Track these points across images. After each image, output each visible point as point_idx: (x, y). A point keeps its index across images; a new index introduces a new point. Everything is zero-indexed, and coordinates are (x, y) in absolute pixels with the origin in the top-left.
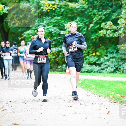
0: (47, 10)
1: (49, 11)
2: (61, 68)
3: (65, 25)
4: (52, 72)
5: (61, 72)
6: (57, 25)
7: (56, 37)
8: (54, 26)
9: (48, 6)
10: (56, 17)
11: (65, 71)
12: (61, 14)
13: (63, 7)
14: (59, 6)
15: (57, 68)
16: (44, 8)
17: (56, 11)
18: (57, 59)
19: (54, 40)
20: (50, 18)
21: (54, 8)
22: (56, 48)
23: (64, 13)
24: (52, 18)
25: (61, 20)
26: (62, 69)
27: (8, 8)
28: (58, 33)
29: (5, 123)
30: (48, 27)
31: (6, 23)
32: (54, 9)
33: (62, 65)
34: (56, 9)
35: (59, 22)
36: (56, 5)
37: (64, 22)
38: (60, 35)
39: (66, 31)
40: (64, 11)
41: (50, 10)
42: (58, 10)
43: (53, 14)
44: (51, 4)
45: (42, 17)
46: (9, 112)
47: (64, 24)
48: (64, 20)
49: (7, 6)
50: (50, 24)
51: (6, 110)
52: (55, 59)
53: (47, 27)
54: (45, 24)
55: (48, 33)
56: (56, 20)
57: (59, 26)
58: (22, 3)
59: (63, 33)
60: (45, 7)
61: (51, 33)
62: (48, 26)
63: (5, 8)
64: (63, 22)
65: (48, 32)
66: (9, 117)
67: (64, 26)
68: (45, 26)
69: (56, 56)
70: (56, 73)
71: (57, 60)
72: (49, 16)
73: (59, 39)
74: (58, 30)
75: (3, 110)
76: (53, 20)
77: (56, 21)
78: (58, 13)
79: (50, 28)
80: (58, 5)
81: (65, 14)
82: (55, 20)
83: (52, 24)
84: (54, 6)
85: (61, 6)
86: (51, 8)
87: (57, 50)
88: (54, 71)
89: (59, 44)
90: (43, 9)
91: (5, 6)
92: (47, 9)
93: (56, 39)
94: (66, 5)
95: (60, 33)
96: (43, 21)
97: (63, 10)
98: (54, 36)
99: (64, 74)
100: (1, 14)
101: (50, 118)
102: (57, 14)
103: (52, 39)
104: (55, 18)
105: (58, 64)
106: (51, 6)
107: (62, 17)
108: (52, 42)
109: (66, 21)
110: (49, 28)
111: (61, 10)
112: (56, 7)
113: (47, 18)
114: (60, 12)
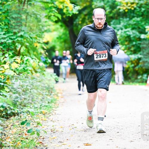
0: (124, 10)
1: (126, 11)
2: (141, 78)
3: (146, 27)
4: (131, 83)
5: (141, 84)
6: (136, 27)
7: (135, 42)
8: (133, 29)
9: (125, 5)
10: (136, 18)
11: (146, 82)
12: (141, 14)
13: (143, 6)
14: (138, 5)
15: (137, 78)
16: (121, 8)
17: (136, 11)
18: (137, 68)
19: (133, 46)
20: (128, 19)
21: (133, 7)
22: (135, 54)
23: (145, 13)
24: (131, 19)
25: (141, 21)
26: (142, 80)
27: (78, 8)
28: (137, 37)
29: (75, 143)
30: (126, 30)
31: (77, 26)
32: (133, 9)
33: (142, 75)
34: (135, 9)
35: (139, 24)
36: (136, 3)
37: (145, 24)
38: (140, 39)
39: (148, 34)
40: (144, 11)
41: (128, 9)
42: (137, 9)
43: (132, 14)
44: (129, 3)
45: (118, 18)
46: (80, 130)
47: (144, 26)
48: (145, 22)
49: (77, 5)
50: (128, 26)
51: (76, 128)
52: (134, 67)
53: (124, 30)
54: (123, 26)
55: (126, 38)
56: (136, 21)
57: (139, 28)
58: (95, 2)
59: (144, 36)
60: (122, 6)
61: (129, 37)
62: (126, 28)
63: (75, 8)
64: (143, 23)
65: (126, 36)
66: (79, 136)
67: (145, 29)
68: (122, 29)
69: (136, 64)
70: (136, 84)
71: (137, 70)
72: (126, 17)
73: (139, 44)
74: (137, 33)
75: (72, 128)
76: (132, 22)
77: (135, 23)
78: (138, 13)
79: (128, 31)
80: (138, 3)
81: (147, 14)
82: (134, 21)
83: (131, 26)
84: (133, 5)
85: (141, 5)
86: (130, 8)
87: (137, 58)
88: (133, 82)
89: (139, 49)
90: (119, 9)
91: (75, 6)
92: (124, 8)
93: (136, 44)
94: (147, 3)
95: (140, 36)
96: (120, 23)
97: (143, 9)
98: (133, 41)
99: (145, 85)
100: (70, 16)
101: (128, 138)
102: (136, 14)
103: (131, 45)
104: (134, 19)
105: (137, 73)
106: (129, 5)
107: (143, 18)
108: (131, 48)
109: (147, 22)
110: (126, 32)
111: (141, 10)
112: (135, 6)
113: (125, 20)
114: (140, 12)
